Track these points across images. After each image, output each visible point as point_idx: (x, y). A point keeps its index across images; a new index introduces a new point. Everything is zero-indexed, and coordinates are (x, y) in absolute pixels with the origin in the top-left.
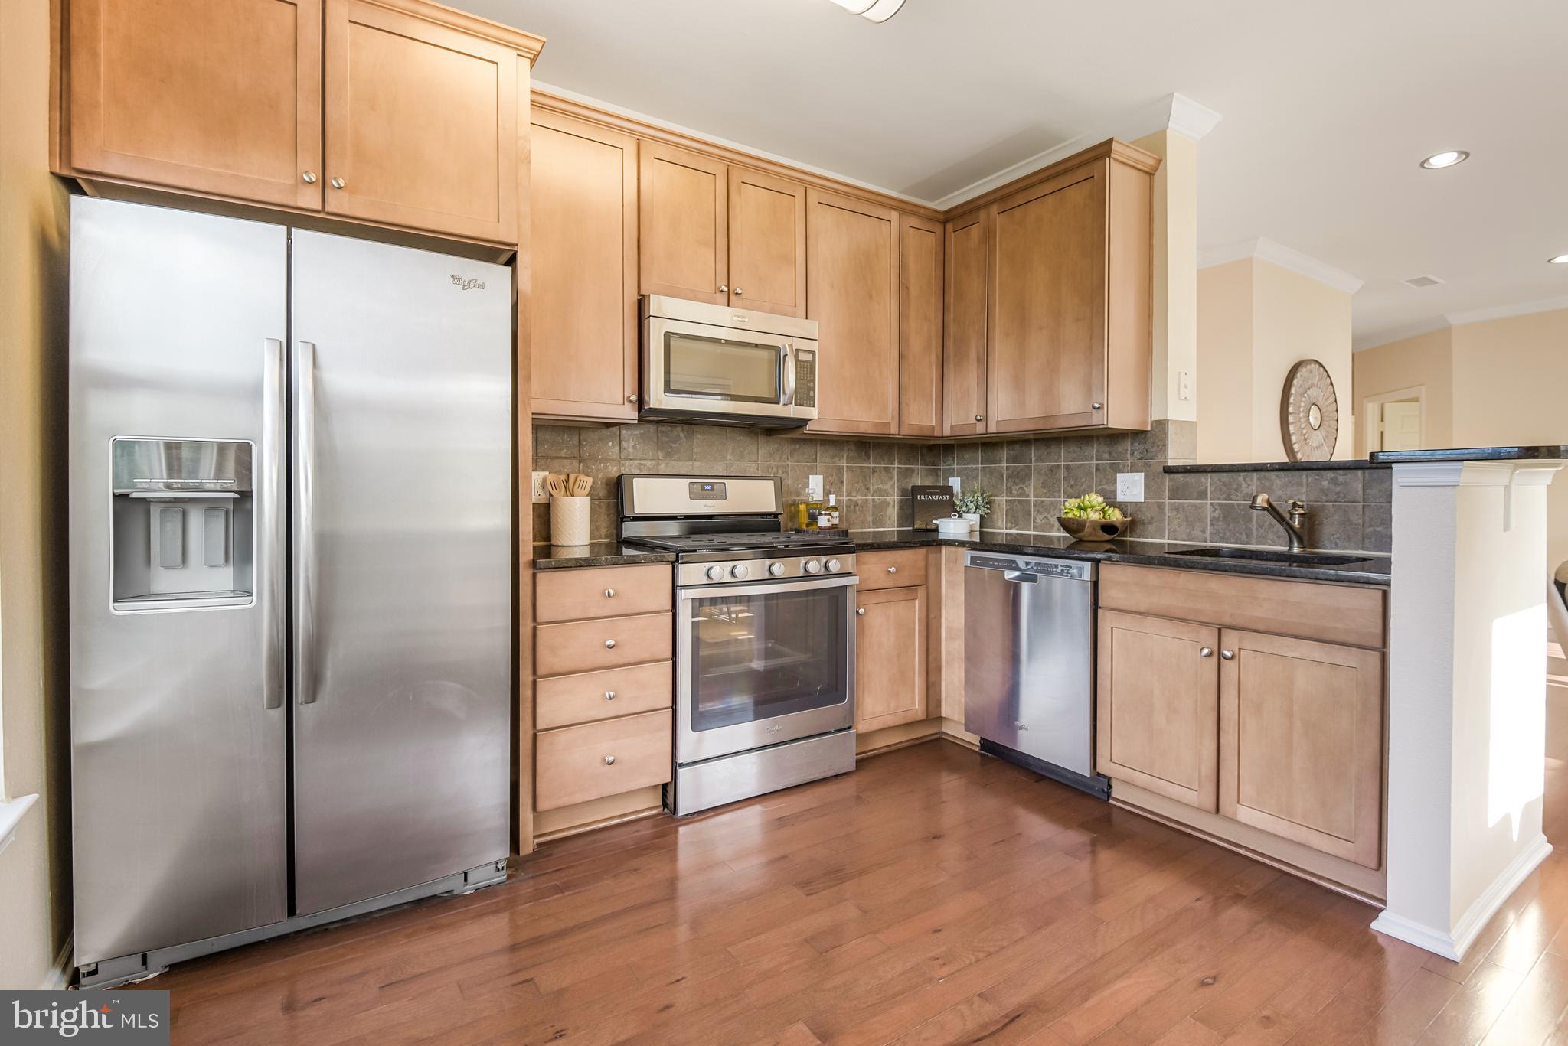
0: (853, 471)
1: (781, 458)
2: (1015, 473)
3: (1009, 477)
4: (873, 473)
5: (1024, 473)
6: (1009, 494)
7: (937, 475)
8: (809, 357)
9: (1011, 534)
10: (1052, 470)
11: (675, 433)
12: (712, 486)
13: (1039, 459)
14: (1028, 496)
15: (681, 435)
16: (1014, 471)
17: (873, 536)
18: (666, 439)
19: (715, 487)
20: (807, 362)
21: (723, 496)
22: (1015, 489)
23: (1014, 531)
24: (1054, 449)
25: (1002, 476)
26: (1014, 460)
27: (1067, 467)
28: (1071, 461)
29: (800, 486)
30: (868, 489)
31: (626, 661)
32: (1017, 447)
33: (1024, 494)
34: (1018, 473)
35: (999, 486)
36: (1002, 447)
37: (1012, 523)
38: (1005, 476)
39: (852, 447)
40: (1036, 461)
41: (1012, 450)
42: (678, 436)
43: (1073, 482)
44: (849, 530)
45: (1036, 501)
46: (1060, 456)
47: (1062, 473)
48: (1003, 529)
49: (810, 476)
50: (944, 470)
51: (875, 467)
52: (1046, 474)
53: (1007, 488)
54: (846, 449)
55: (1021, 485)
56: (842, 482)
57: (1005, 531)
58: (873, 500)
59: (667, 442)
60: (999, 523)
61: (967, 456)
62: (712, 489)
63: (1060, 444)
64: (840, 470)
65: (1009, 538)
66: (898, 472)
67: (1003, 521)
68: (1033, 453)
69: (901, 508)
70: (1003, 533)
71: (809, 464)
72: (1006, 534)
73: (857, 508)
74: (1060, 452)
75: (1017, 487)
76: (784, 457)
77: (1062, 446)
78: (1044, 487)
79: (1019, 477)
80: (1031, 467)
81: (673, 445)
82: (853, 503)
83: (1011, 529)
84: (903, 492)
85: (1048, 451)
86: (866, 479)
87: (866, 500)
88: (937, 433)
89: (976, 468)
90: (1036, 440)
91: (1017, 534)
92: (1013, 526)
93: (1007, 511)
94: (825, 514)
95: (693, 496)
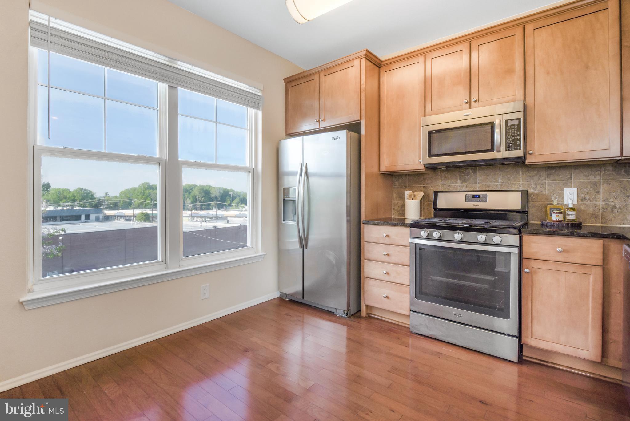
0: (611, 184)
1: (539, 179)
8: (517, 122)
11: (467, 171)
12: (479, 196)
15: (471, 172)
18: (463, 175)
19: (481, 196)
20: (514, 125)
21: (486, 201)
29: (553, 195)
31: (392, 262)
39: (610, 168)
42: (469, 172)
44: (582, 224)
49: (565, 189)
56: (598, 192)
59: (463, 176)
62: (479, 197)
64: (596, 184)
71: (564, 181)
73: (616, 210)
76: (542, 178)
81: (466, 177)
82: (610, 207)
86: (625, 189)
94: (557, 212)
95: (467, 200)
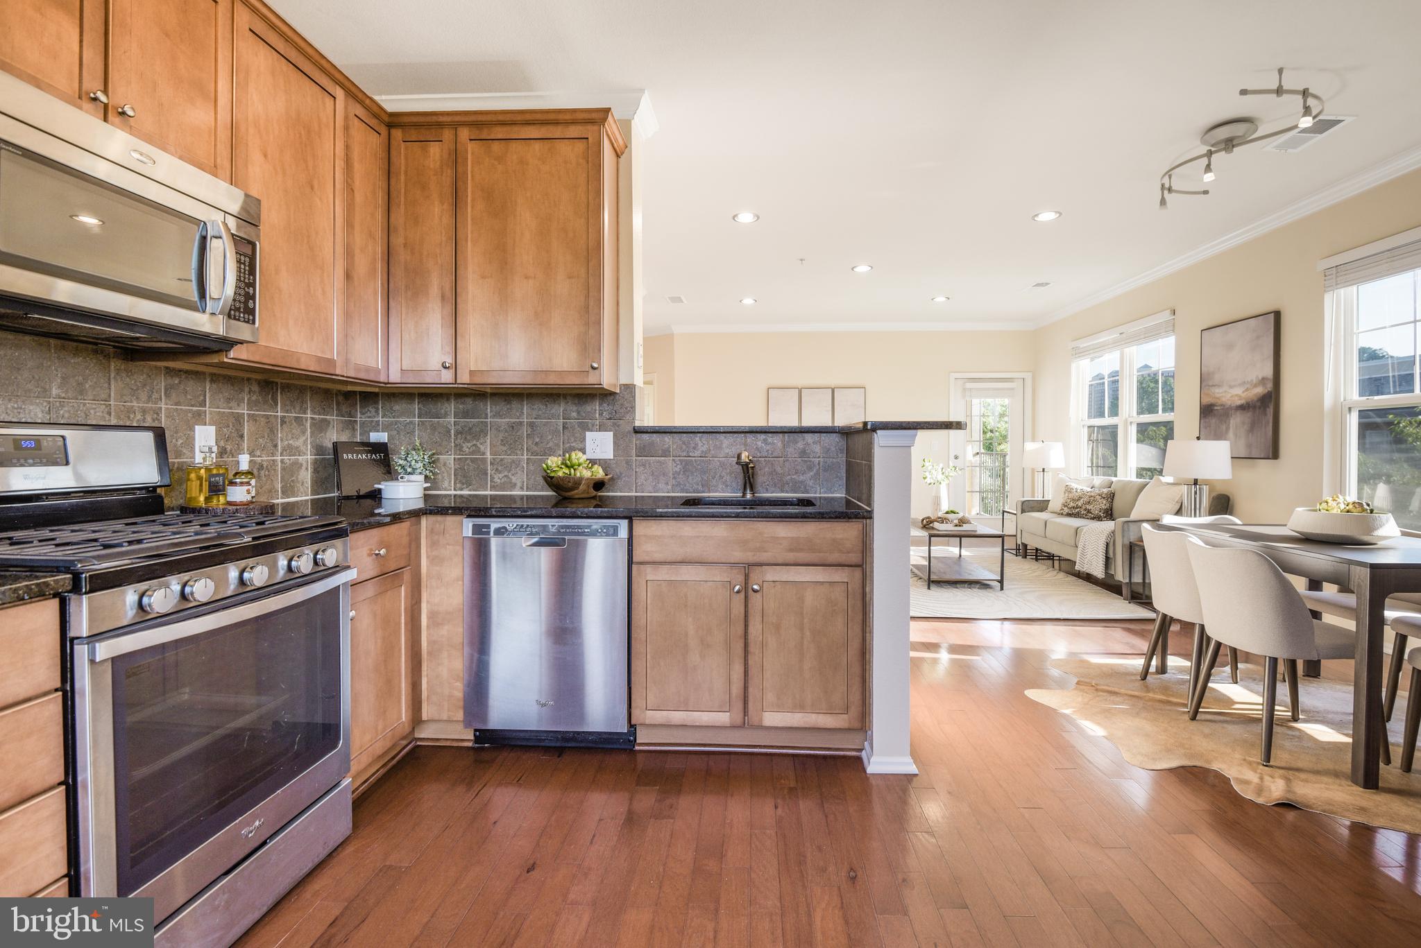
0: (256, 420)
1: (150, 397)
2: (467, 429)
3: (458, 433)
4: (281, 425)
5: (478, 430)
6: (458, 452)
7: (354, 429)
9: (461, 496)
10: (513, 427)
12: (37, 443)
13: (496, 415)
14: (484, 454)
16: (465, 426)
17: (283, 509)
19: (44, 443)
22: (467, 447)
23: (466, 492)
24: (515, 405)
25: (449, 431)
26: (466, 414)
27: (531, 425)
28: (535, 418)
29: (180, 441)
30: (276, 446)
32: (469, 401)
33: (477, 451)
34: (470, 429)
35: (445, 443)
36: (448, 400)
37: (463, 484)
38: (452, 431)
39: (255, 388)
40: (494, 416)
41: (462, 403)
43: (537, 440)
45: (494, 459)
46: (523, 413)
47: (525, 431)
48: (451, 490)
49: (196, 426)
50: (363, 424)
51: (284, 417)
52: (506, 431)
53: (456, 446)
54: (247, 390)
55: (475, 442)
56: (242, 436)
57: (453, 492)
58: (282, 461)
60: (446, 484)
61: (397, 407)
62: (37, 447)
63: (523, 401)
64: (238, 419)
65: (458, 500)
66: (312, 425)
67: (450, 482)
68: (489, 408)
69: (316, 471)
70: (451, 495)
71: (194, 408)
72: (455, 496)
73: (262, 473)
74: (522, 409)
75: (469, 445)
76: (155, 395)
77: (525, 402)
78: (504, 445)
79: (475, 434)
80: (486, 423)
82: (257, 466)
83: (461, 489)
84: (319, 450)
85: (508, 406)
86: (272, 431)
87: (273, 461)
88: (383, 378)
89: (411, 422)
90: (493, 395)
91: (470, 495)
92: (465, 486)
93: (455, 470)
